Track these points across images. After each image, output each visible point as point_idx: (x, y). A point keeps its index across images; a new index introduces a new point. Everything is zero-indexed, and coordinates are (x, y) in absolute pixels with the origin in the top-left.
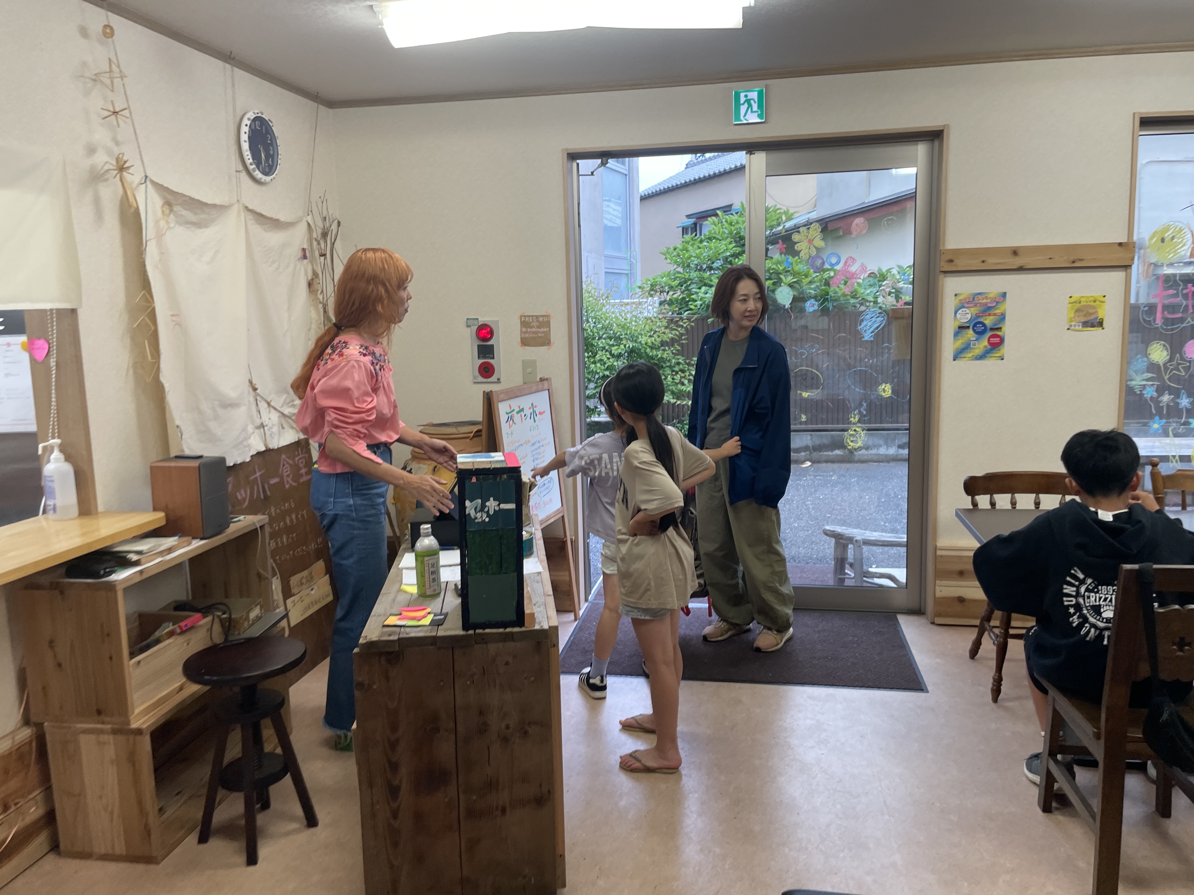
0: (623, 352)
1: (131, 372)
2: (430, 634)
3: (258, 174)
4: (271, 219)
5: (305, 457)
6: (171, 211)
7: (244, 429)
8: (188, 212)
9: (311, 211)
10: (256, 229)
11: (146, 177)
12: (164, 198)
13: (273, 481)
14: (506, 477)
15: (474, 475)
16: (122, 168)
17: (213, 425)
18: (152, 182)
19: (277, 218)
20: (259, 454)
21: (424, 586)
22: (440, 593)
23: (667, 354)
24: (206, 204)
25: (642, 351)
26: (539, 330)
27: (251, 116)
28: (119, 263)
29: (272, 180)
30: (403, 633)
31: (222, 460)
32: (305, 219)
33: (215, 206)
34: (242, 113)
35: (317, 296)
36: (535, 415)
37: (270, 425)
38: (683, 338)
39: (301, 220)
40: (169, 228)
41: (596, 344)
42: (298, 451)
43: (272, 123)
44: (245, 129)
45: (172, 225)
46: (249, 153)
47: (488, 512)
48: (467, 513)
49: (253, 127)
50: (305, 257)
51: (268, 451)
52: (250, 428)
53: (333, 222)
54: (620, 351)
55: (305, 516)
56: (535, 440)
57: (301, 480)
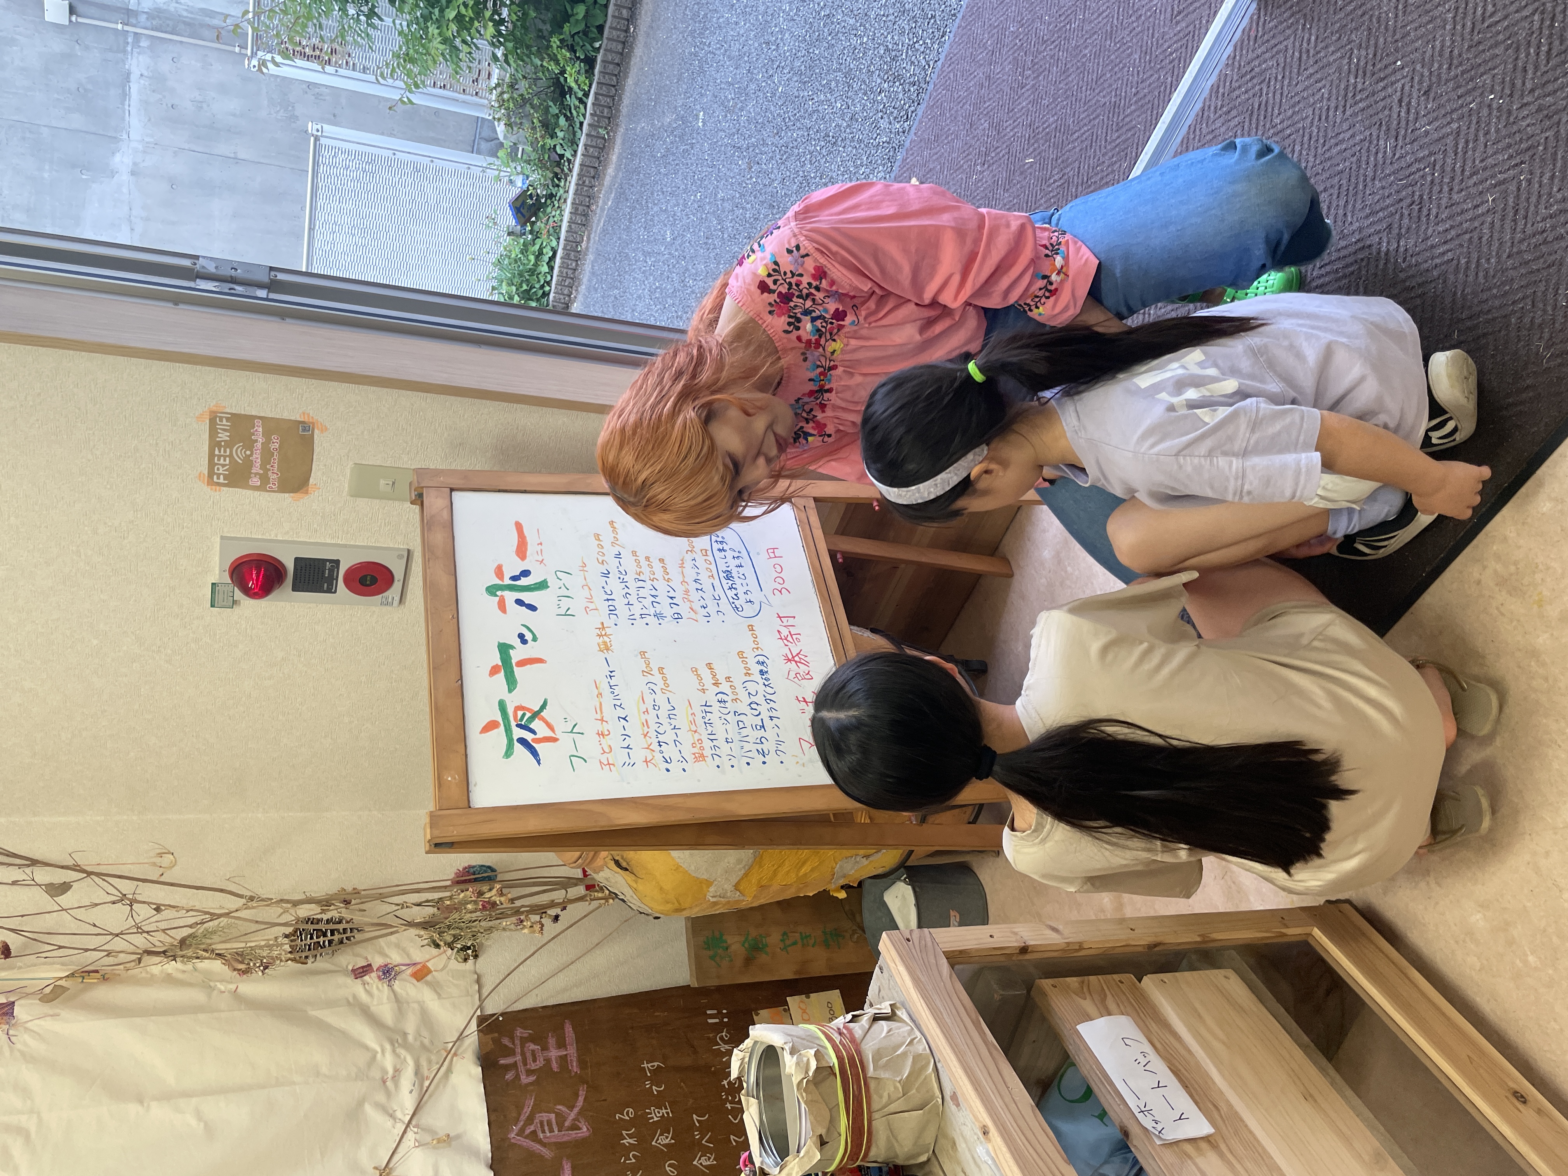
26: (258, 445)
36: (524, 581)
55: (656, 1064)
56: (599, 597)
57: (575, 1068)
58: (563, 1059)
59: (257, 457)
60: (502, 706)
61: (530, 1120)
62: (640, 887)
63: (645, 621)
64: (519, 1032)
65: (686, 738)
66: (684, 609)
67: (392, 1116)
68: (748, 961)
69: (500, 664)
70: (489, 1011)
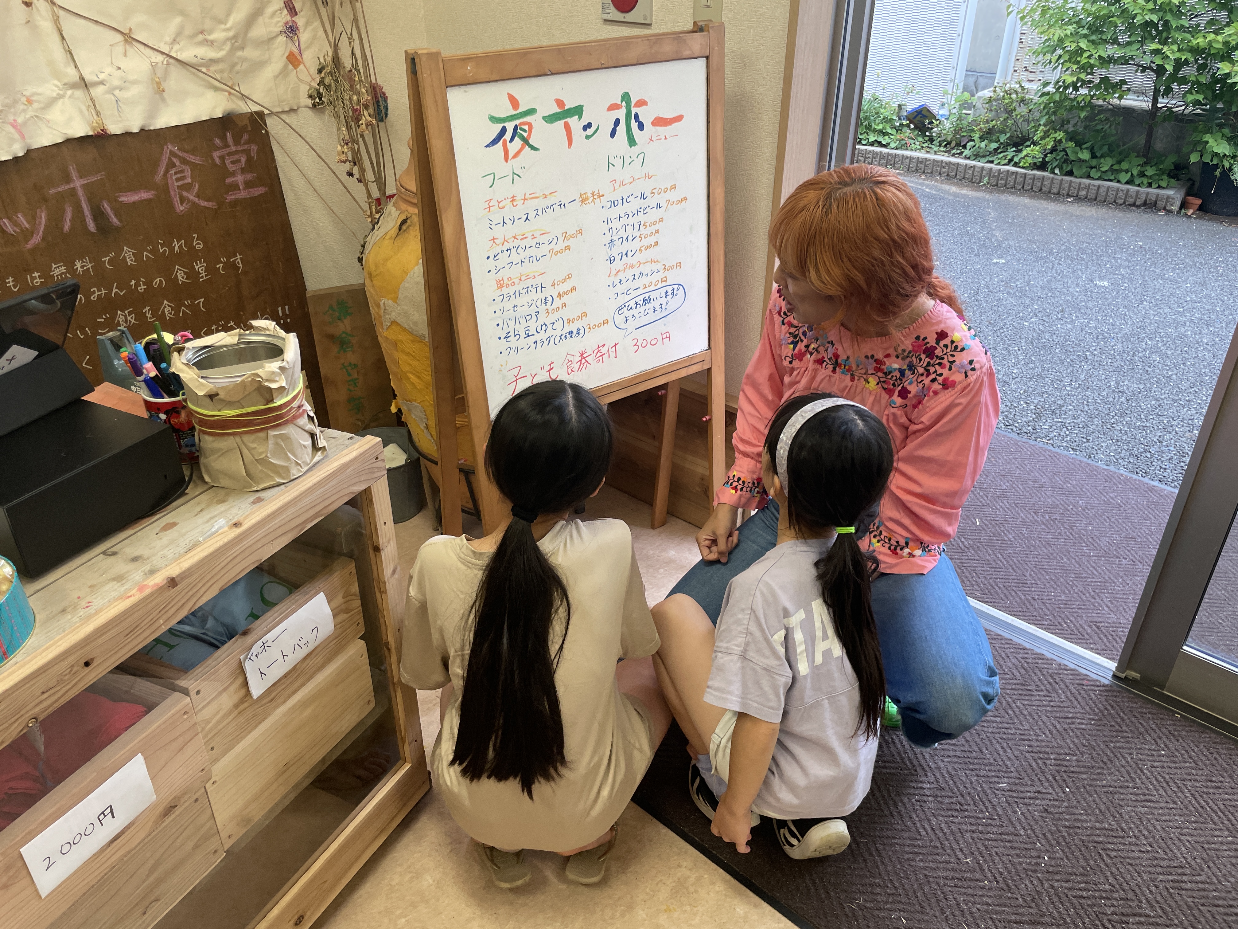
20: (75, 140)
36: (634, 125)
37: (115, 83)
42: (224, 139)
51: (111, 136)
55: (241, 265)
56: (624, 192)
57: (230, 197)
58: (235, 187)
60: (531, 112)
61: (184, 161)
62: (386, 242)
63: (607, 232)
64: (254, 148)
65: (514, 272)
66: (618, 264)
67: (174, 41)
68: (331, 337)
69: (566, 108)
70: (268, 121)
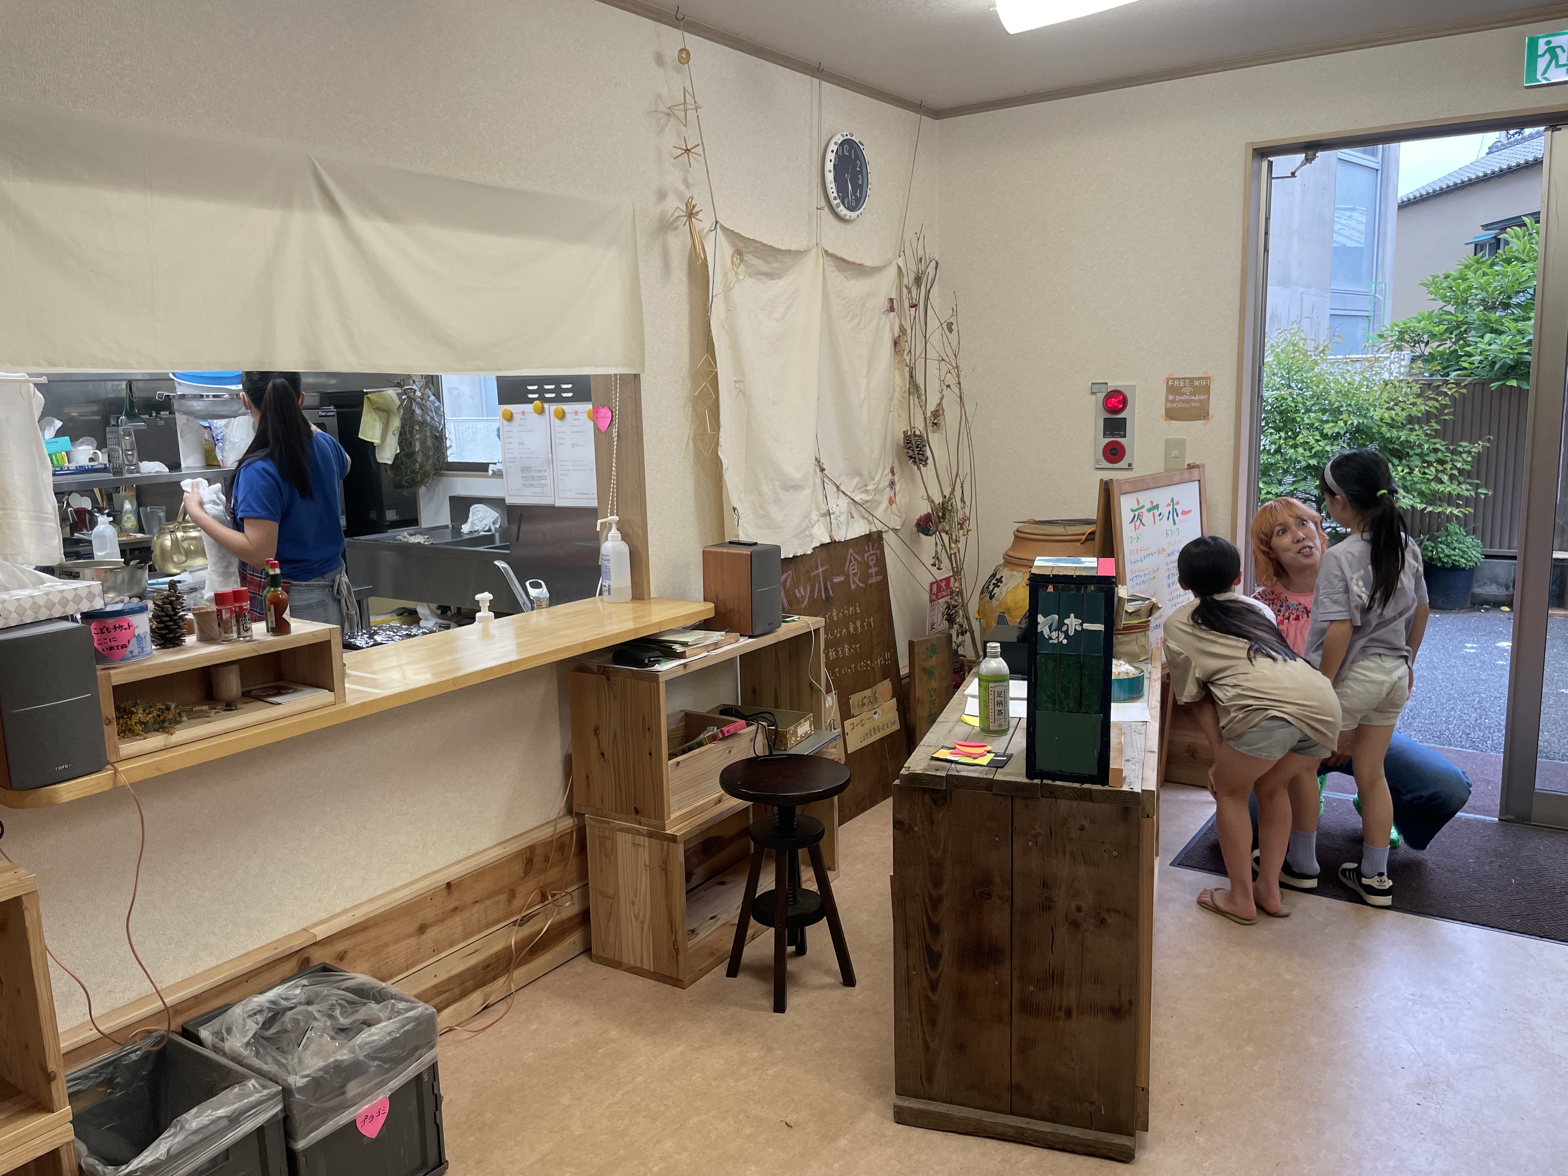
0: (1342, 432)
1: (691, 444)
2: (985, 776)
3: (843, 211)
4: (854, 263)
5: (876, 554)
6: (741, 260)
7: (807, 516)
8: (759, 261)
9: (904, 252)
10: (836, 278)
11: (717, 222)
12: (734, 245)
13: (837, 580)
14: (1093, 589)
15: (1051, 583)
16: (691, 215)
17: (772, 509)
18: (723, 228)
19: (861, 263)
20: (822, 545)
21: (988, 718)
22: (1007, 730)
23: (1417, 435)
24: (779, 251)
25: (1374, 430)
26: (1193, 398)
27: (839, 139)
28: (686, 322)
29: (858, 216)
30: (952, 770)
31: (777, 549)
32: (895, 262)
33: (789, 252)
34: (829, 136)
35: (903, 357)
36: (1175, 514)
37: (838, 513)
38: (1446, 412)
39: (890, 263)
40: (738, 281)
41: (1298, 419)
42: (868, 546)
43: (863, 145)
44: (831, 156)
45: (741, 277)
46: (833, 185)
47: (1066, 632)
48: (1039, 631)
49: (840, 153)
50: (892, 309)
51: (833, 543)
52: (815, 516)
53: (930, 263)
54: (1336, 430)
55: (872, 624)
56: (1172, 549)
57: (870, 581)
58: (871, 575)
59: (1185, 397)
60: (1143, 507)
61: (855, 559)
64: (879, 552)
67: (854, 491)
68: (924, 670)
69: (1154, 505)
70: (884, 536)
